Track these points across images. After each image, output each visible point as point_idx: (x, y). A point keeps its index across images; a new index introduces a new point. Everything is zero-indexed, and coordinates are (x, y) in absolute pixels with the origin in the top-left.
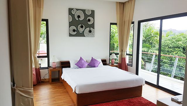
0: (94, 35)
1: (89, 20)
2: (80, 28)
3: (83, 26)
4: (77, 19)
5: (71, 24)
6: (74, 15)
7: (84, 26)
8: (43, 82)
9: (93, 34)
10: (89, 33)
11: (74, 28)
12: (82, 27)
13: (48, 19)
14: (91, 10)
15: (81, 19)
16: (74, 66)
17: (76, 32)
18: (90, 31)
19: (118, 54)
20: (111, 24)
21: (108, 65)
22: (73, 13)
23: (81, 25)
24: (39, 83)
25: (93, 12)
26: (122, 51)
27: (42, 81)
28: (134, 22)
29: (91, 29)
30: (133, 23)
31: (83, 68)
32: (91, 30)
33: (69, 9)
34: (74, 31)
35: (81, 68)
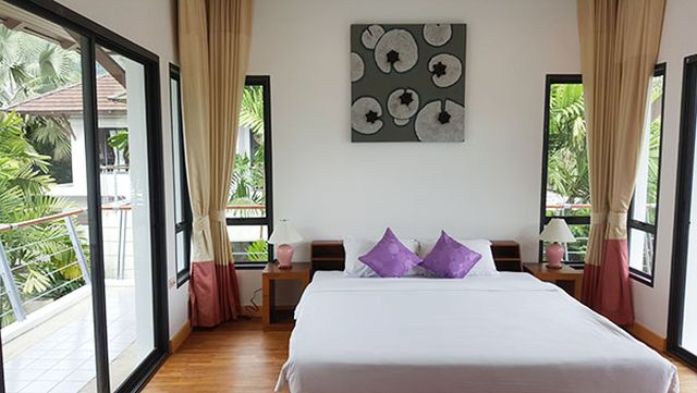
0: (463, 132)
1: (440, 70)
2: (396, 106)
3: (411, 94)
4: (386, 69)
5: (358, 91)
6: (373, 50)
7: (415, 96)
8: (247, 318)
9: (456, 130)
10: (438, 124)
11: (370, 108)
12: (406, 99)
13: (269, 77)
14: (452, 25)
15: (401, 67)
16: (359, 267)
17: (378, 124)
18: (444, 118)
19: (585, 220)
20: (552, 79)
21: (526, 270)
22: (369, 42)
23: (402, 91)
24: (231, 319)
25: (459, 31)
26: (606, 206)
27: (244, 313)
28: (665, 64)
29: (450, 106)
30: (660, 70)
31: (394, 276)
32: (446, 110)
33: (352, 26)
34: (371, 117)
35: (382, 276)
